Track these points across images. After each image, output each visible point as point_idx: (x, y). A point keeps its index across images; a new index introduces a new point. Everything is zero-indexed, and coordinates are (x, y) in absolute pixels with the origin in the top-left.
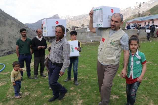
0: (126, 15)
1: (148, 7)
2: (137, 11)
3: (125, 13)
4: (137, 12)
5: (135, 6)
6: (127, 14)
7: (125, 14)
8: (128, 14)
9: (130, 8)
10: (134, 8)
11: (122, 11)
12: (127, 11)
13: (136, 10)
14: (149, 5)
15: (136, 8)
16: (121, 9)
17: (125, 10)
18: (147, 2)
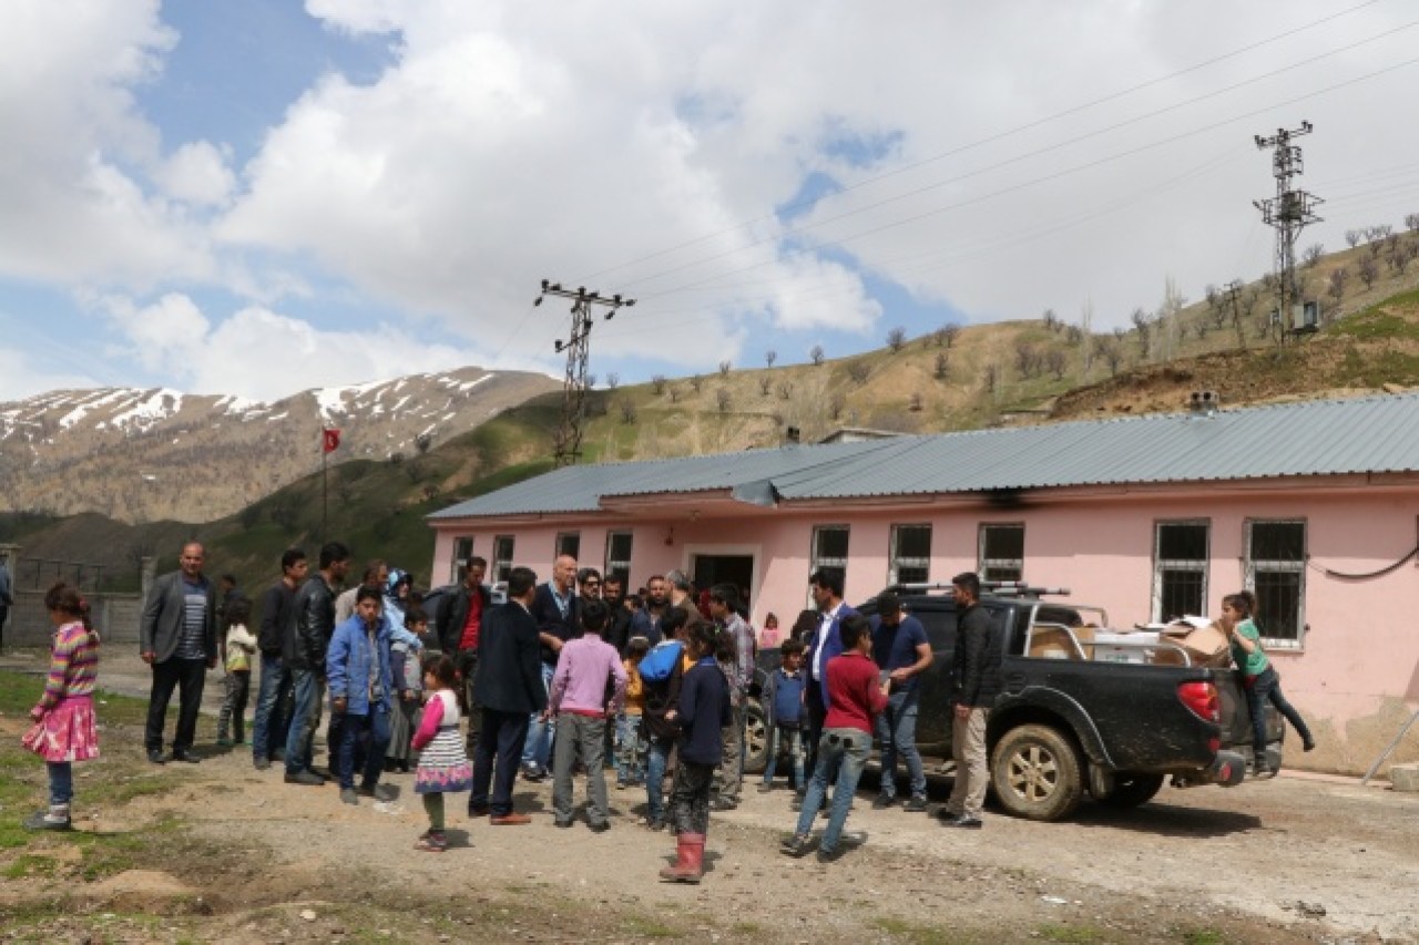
0: (270, 457)
1: (446, 413)
2: (362, 431)
3: (265, 438)
4: (367, 446)
5: (345, 395)
6: (281, 453)
7: (267, 450)
8: (293, 454)
9: (308, 401)
10: (340, 406)
11: (238, 418)
12: (283, 422)
13: (358, 423)
14: (458, 400)
15: (360, 406)
16: (233, 399)
17: (264, 416)
18: (442, 375)
